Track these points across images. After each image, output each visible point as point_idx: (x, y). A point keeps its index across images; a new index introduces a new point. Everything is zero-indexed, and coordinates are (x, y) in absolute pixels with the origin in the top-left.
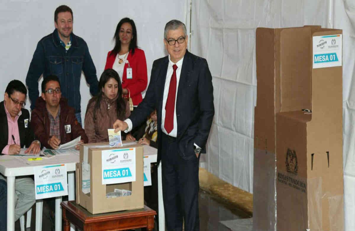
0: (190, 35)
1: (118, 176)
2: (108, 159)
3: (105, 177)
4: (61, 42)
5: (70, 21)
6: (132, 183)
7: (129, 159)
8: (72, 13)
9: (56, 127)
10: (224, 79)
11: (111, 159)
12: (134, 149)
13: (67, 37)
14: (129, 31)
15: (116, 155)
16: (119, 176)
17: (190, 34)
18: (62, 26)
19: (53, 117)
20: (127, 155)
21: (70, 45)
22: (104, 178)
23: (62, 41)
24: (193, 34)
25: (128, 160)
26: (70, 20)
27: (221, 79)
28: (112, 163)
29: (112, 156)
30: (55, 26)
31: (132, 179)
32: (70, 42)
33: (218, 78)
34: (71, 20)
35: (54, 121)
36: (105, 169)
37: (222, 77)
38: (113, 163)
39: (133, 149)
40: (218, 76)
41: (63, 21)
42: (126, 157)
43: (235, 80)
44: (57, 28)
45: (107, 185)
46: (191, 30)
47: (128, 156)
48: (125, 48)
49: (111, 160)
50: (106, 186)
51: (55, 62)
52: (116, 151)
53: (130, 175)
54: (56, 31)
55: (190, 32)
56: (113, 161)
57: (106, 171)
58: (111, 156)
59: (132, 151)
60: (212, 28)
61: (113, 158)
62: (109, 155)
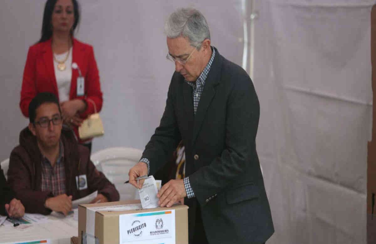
2: (129, 230)
7: (164, 229)
9: (54, 180)
11: (134, 230)
12: (173, 211)
15: (143, 223)
20: (161, 223)
25: (163, 231)
28: (136, 235)
29: (137, 225)
38: (139, 235)
39: (170, 212)
42: (159, 225)
47: (162, 223)
56: (137, 232)
58: (135, 223)
59: (169, 215)
61: (139, 228)
62: (132, 223)
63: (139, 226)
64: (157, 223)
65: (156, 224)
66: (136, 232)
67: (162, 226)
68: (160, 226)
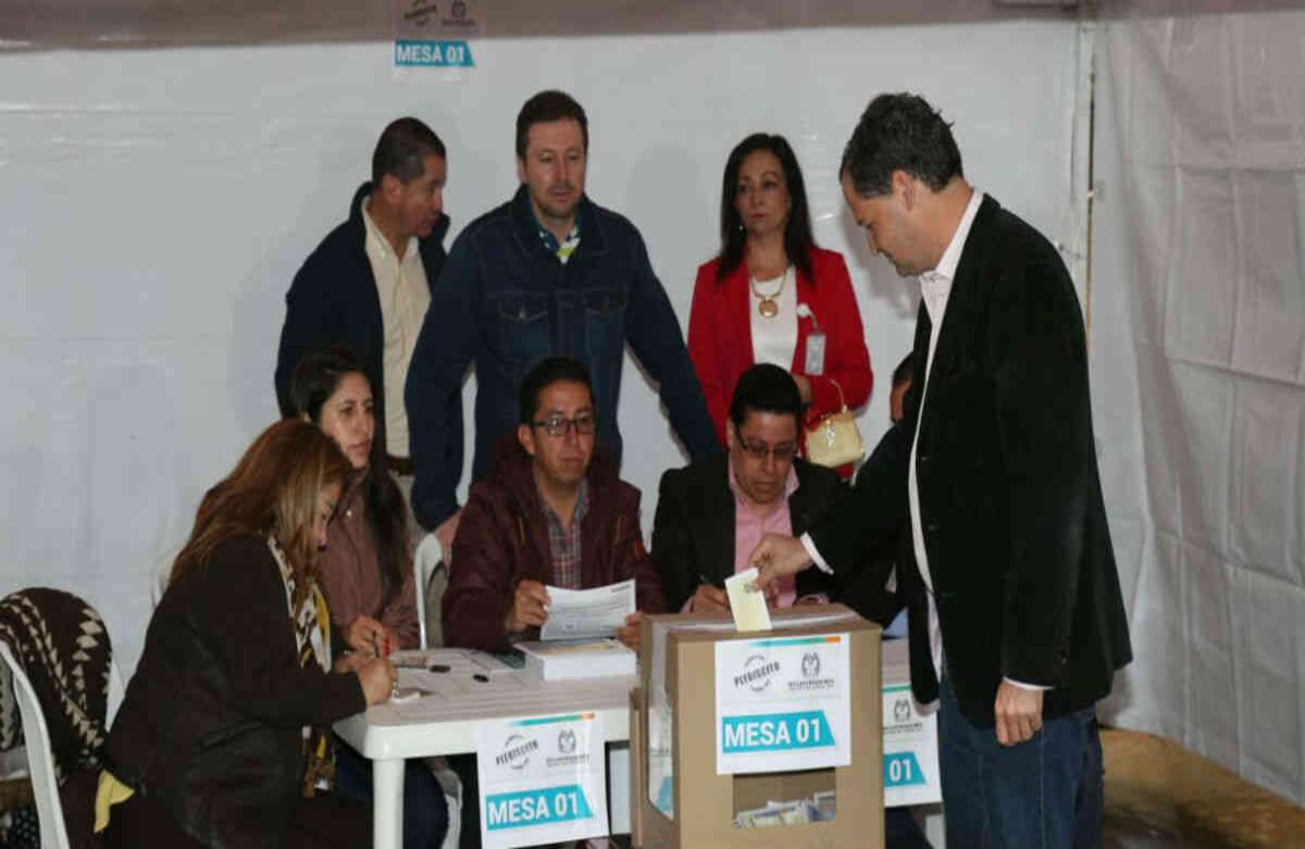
0: (1090, 201)
1: (778, 742)
3: (727, 744)
4: (542, 235)
5: (573, 158)
6: (838, 773)
7: (822, 675)
8: (583, 122)
9: (566, 560)
10: (1244, 376)
11: (750, 677)
12: (845, 637)
13: (565, 216)
14: (771, 178)
15: (772, 662)
16: (783, 742)
17: (1090, 194)
18: (545, 175)
19: (557, 521)
20: (815, 663)
21: (575, 243)
22: (726, 750)
23: (544, 231)
24: (1100, 195)
25: (821, 682)
26: (573, 153)
27: (1234, 373)
28: (754, 689)
29: (757, 665)
30: (520, 174)
31: (838, 755)
32: (574, 232)
33: (1220, 370)
34: (580, 151)
35: (561, 533)
36: (727, 713)
37: (1234, 367)
38: (761, 689)
39: (838, 639)
40: (1222, 364)
41: (546, 155)
42: (811, 668)
43: (1291, 379)
44: (525, 181)
45: (737, 776)
46: (1095, 181)
47: (818, 664)
48: (768, 251)
49: (750, 679)
50: (731, 779)
51: (522, 315)
52: (768, 644)
53: (827, 739)
54: (524, 192)
55: (1091, 187)
56: (757, 683)
57: (733, 721)
58: (754, 662)
59: (835, 645)
60: (1186, 169)
61: (759, 673)
62: (745, 660)
63: (763, 669)
64: (806, 663)
65: (803, 664)
66: (754, 681)
67: (817, 669)
68: (813, 671)
